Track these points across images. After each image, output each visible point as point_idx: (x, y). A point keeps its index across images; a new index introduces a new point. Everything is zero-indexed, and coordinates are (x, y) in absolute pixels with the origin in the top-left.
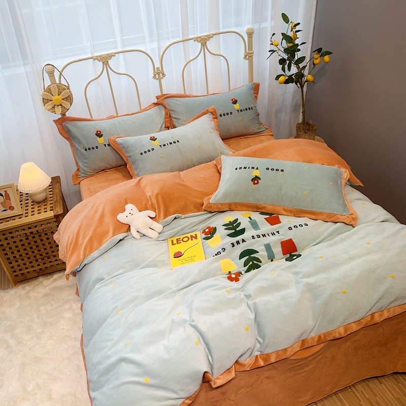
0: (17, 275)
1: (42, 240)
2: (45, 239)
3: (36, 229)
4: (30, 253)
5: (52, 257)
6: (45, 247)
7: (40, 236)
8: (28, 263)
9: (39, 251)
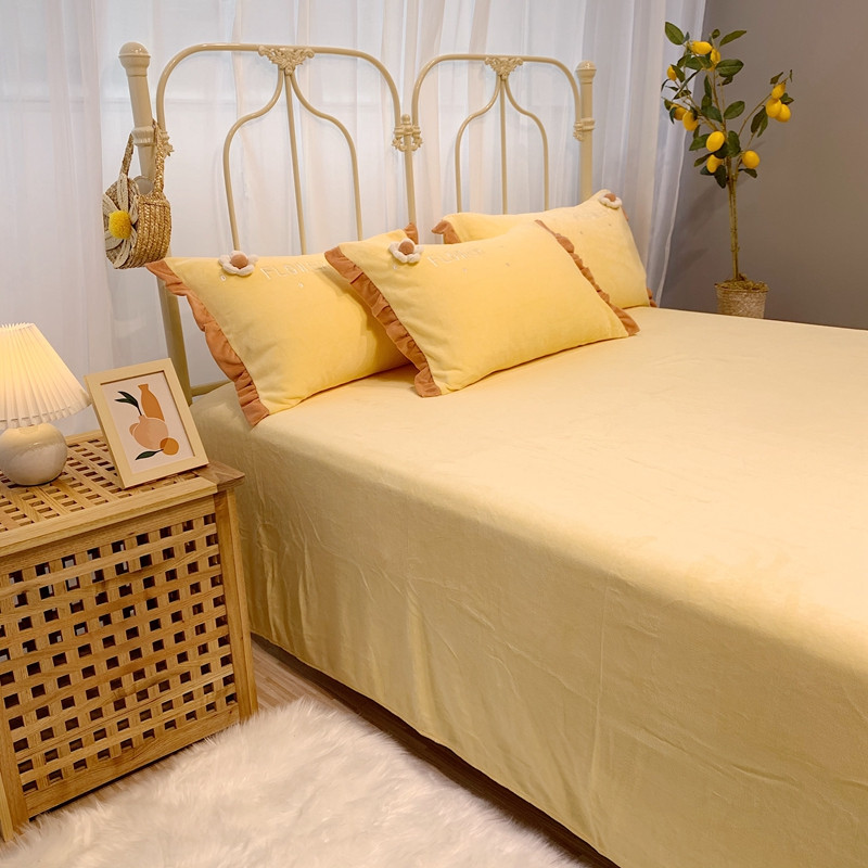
0: (32, 785)
1: (152, 604)
2: (163, 600)
3: (144, 550)
4: (102, 669)
5: (175, 681)
6: (157, 635)
7: (149, 583)
8: (84, 719)
9: (136, 654)
